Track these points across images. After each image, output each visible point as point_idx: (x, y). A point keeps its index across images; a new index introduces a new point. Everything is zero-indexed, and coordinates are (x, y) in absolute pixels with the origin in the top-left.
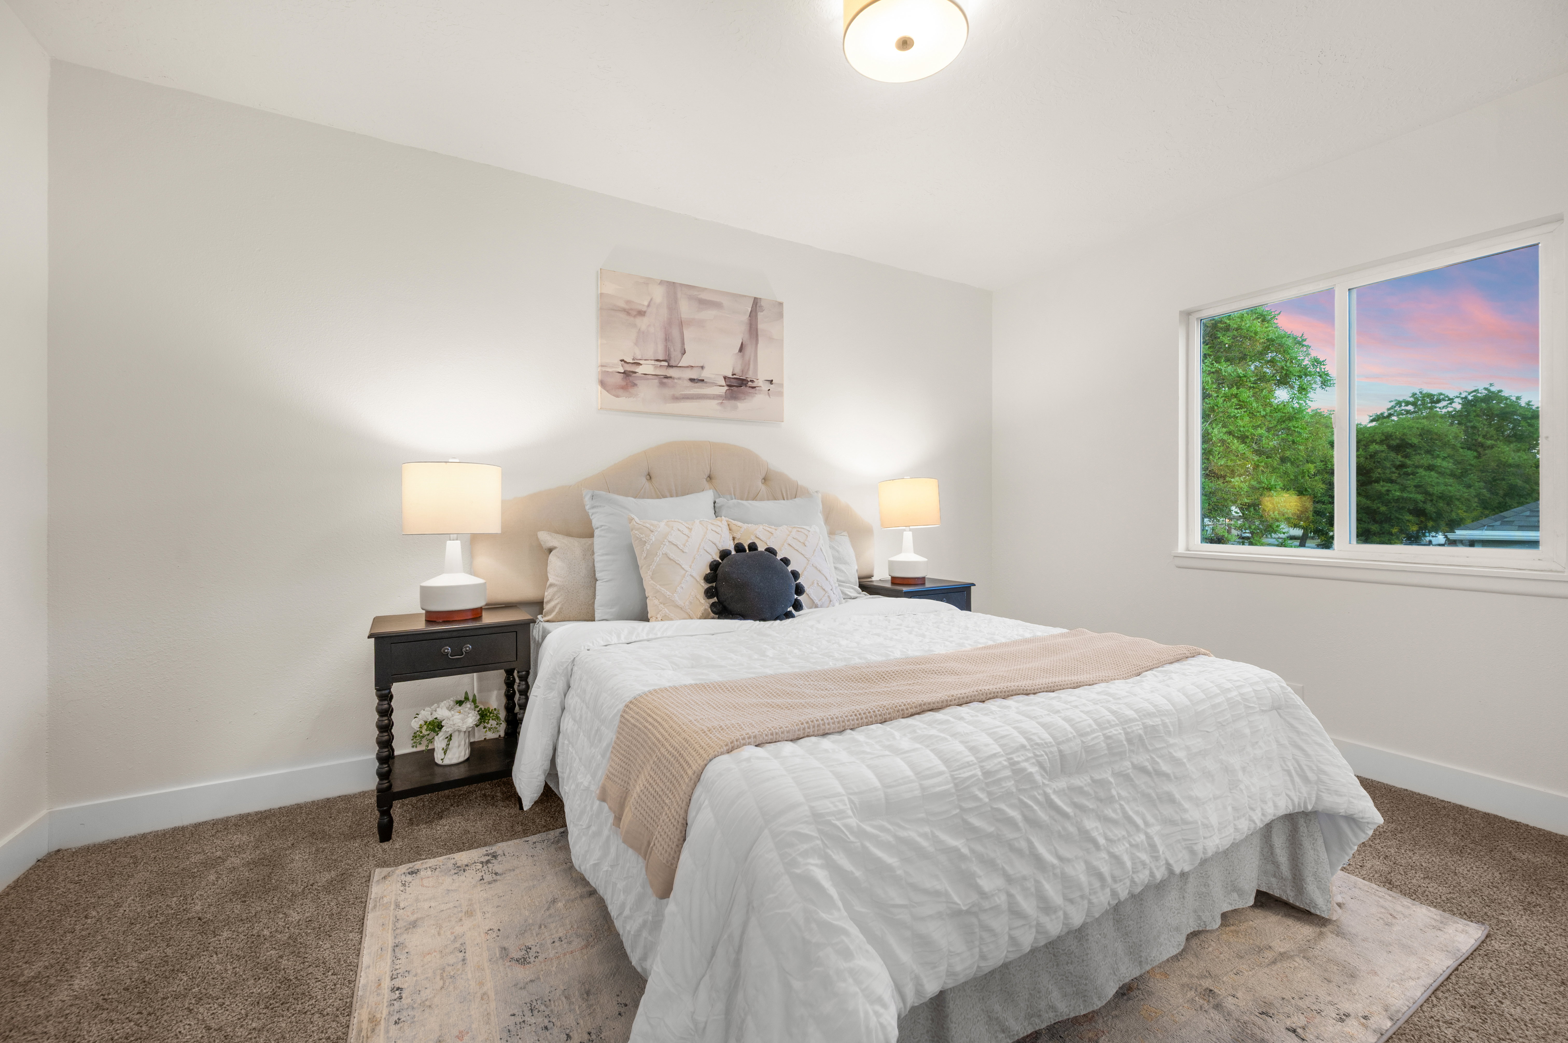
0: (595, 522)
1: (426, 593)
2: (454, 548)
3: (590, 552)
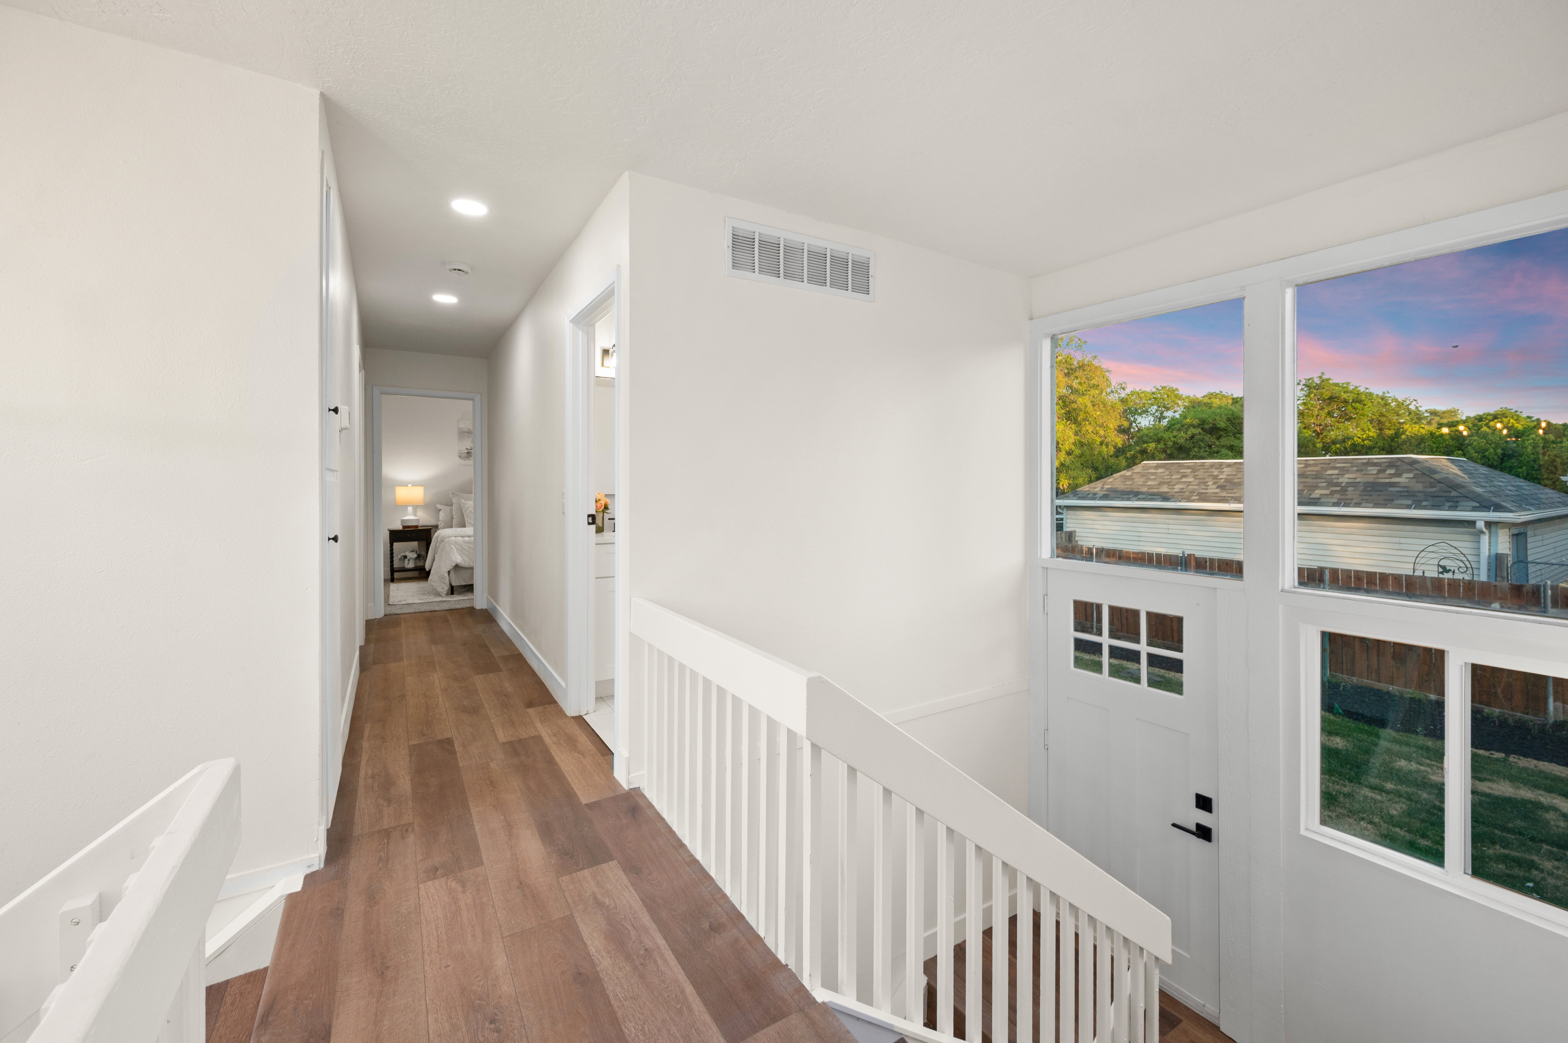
0: (453, 502)
1: (402, 521)
2: (410, 509)
3: (451, 510)
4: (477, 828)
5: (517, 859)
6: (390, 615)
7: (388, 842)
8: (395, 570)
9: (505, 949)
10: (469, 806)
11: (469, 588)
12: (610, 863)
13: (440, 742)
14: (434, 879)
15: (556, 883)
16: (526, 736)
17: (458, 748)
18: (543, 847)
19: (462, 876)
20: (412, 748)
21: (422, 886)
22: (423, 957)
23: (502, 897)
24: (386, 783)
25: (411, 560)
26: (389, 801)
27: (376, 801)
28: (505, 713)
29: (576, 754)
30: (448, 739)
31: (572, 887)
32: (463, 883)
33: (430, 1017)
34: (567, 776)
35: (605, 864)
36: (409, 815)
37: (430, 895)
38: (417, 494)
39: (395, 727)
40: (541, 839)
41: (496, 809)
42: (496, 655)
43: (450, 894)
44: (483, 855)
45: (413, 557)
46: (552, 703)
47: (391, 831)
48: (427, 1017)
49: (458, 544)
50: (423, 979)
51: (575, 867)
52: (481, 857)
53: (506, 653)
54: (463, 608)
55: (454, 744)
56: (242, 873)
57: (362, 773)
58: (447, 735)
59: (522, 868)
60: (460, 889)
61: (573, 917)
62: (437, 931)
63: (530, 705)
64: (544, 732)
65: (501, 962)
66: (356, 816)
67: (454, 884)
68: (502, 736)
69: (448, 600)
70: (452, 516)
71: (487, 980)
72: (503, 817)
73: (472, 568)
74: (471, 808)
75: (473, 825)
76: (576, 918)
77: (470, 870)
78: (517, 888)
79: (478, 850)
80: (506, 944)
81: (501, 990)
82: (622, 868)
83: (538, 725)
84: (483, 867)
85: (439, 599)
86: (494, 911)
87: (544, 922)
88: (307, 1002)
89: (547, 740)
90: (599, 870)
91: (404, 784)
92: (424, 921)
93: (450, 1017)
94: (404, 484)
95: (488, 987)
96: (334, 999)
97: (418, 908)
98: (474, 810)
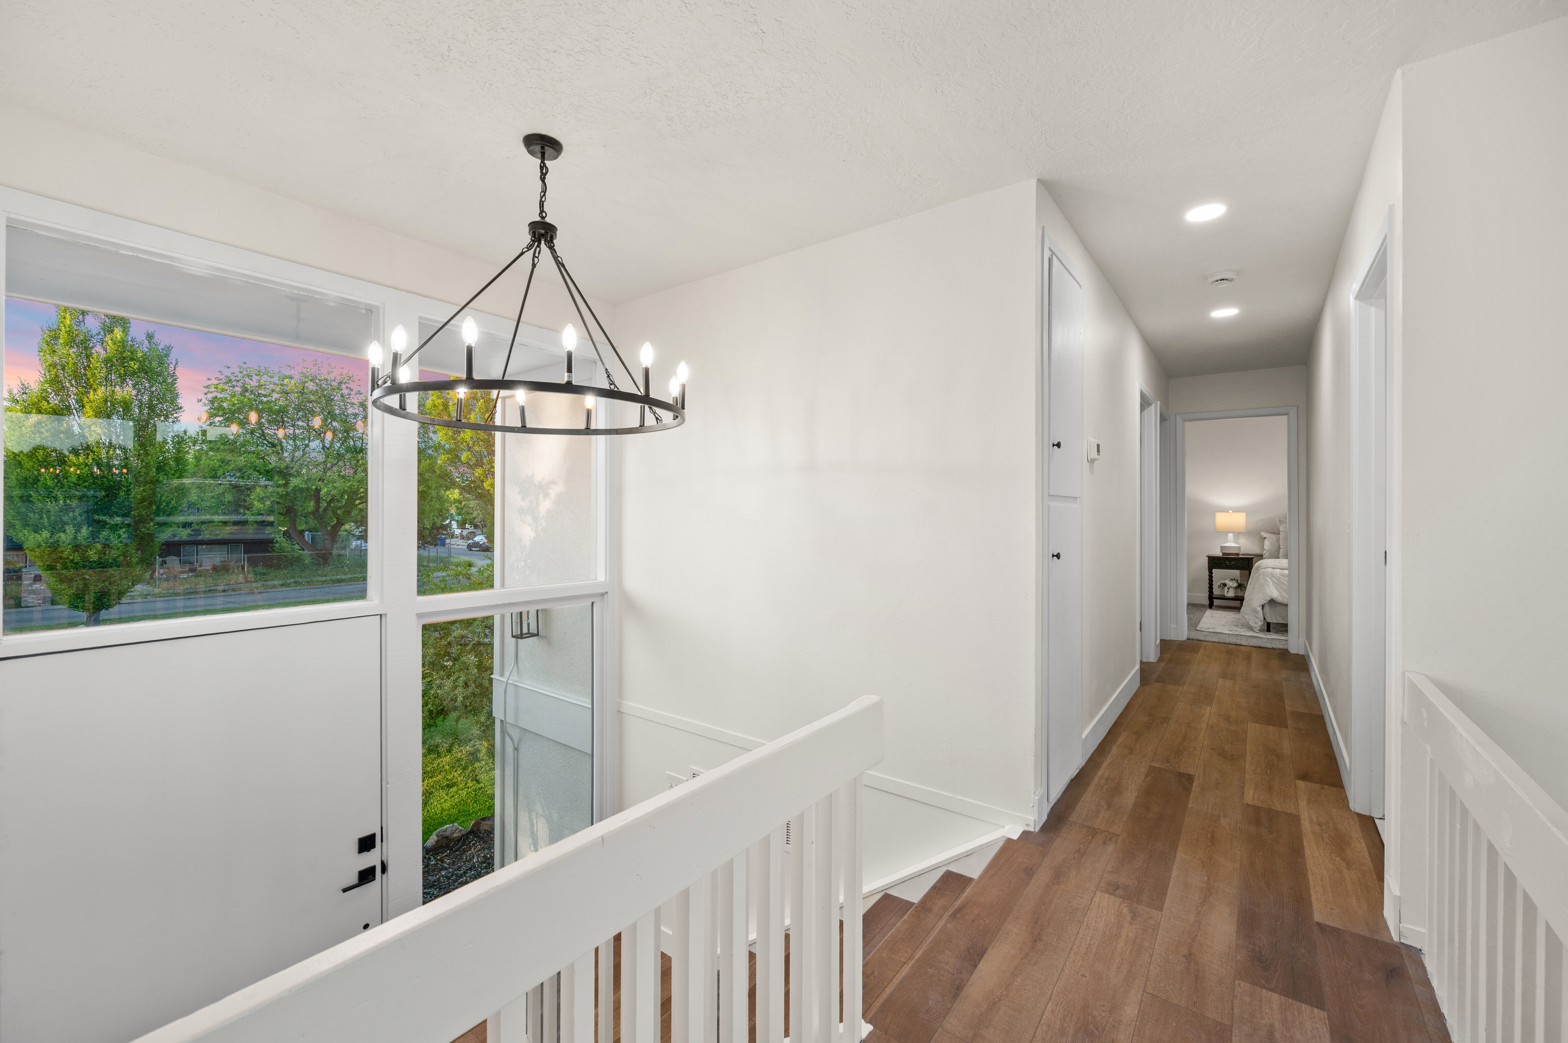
0: (1281, 530)
1: (1222, 548)
2: (1231, 535)
3: (1278, 540)
4: (1175, 873)
5: (1199, 928)
6: (1193, 639)
7: (1091, 840)
8: (1214, 596)
9: (1141, 1003)
10: (1177, 848)
11: (1283, 628)
12: (1316, 1010)
13: (1181, 775)
14: (1112, 894)
15: (1230, 982)
16: (1280, 809)
17: (1195, 788)
18: (1235, 936)
19: (1136, 908)
20: (1152, 769)
21: (1098, 893)
22: (1069, 952)
23: (1164, 954)
24: (1115, 789)
25: (1231, 589)
26: (1109, 806)
27: (1099, 801)
28: (1267, 774)
29: (1338, 859)
30: (1189, 775)
31: (1247, 999)
32: (1134, 915)
33: (1050, 1004)
34: (1310, 877)
35: (1306, 1006)
36: (1119, 827)
37: (1101, 906)
38: (1239, 520)
39: (1147, 744)
40: (1238, 927)
41: (1203, 867)
42: (1288, 708)
43: (1118, 917)
44: (1166, 902)
45: (1233, 586)
46: (1336, 786)
47: (1097, 832)
48: (1048, 1003)
49: (1274, 577)
50: (1060, 971)
51: (1263, 982)
52: (1163, 903)
53: (1302, 710)
54: (1275, 649)
55: (1193, 783)
56: (985, 805)
57: (1100, 773)
58: (1191, 771)
59: (1200, 940)
60: (1129, 918)
61: (1231, 1032)
62: (1091, 940)
63: (1305, 777)
64: (1308, 816)
65: (1130, 1011)
66: (1078, 805)
67: (1125, 910)
68: (1250, 796)
69: (1260, 636)
70: (1279, 546)
71: (1110, 1017)
72: (1206, 878)
73: (1286, 605)
74: (1178, 851)
75: (1172, 868)
76: (1234, 1034)
77: (1147, 908)
78: (1184, 956)
79: (1164, 894)
80: (1143, 999)
81: (1117, 1035)
82: (1331, 1028)
83: (1303, 804)
84: (1160, 913)
85: (1251, 634)
86: (1149, 960)
87: (1194, 1010)
88: (982, 921)
89: (1306, 825)
90: (1295, 1007)
91: (1129, 798)
92: (1085, 924)
93: (1064, 1019)
94: (1225, 510)
95: (1107, 1022)
96: (997, 933)
97: (1086, 909)
98: (1180, 855)
